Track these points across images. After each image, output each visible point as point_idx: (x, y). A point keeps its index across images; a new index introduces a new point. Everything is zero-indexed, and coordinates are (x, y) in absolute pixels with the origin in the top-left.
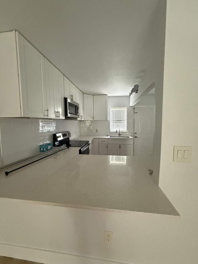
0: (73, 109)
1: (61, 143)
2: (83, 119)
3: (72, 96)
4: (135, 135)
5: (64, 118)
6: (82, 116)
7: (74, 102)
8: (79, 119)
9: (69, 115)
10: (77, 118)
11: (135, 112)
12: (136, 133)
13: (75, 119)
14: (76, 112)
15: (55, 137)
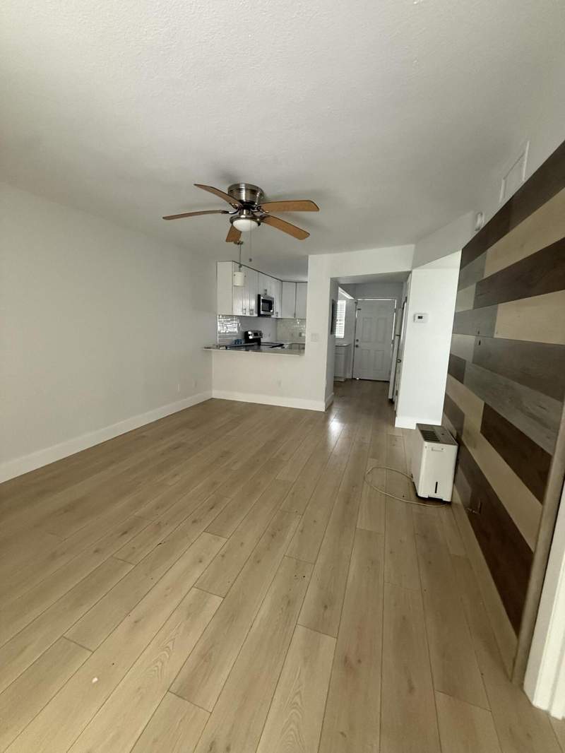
0: (267, 305)
1: (252, 341)
2: (279, 317)
3: (266, 290)
4: (356, 343)
5: (256, 315)
6: (277, 313)
7: (269, 297)
8: (273, 316)
9: (262, 312)
10: (270, 315)
11: (358, 308)
12: (357, 340)
13: (269, 316)
14: (271, 308)
15: (246, 335)
